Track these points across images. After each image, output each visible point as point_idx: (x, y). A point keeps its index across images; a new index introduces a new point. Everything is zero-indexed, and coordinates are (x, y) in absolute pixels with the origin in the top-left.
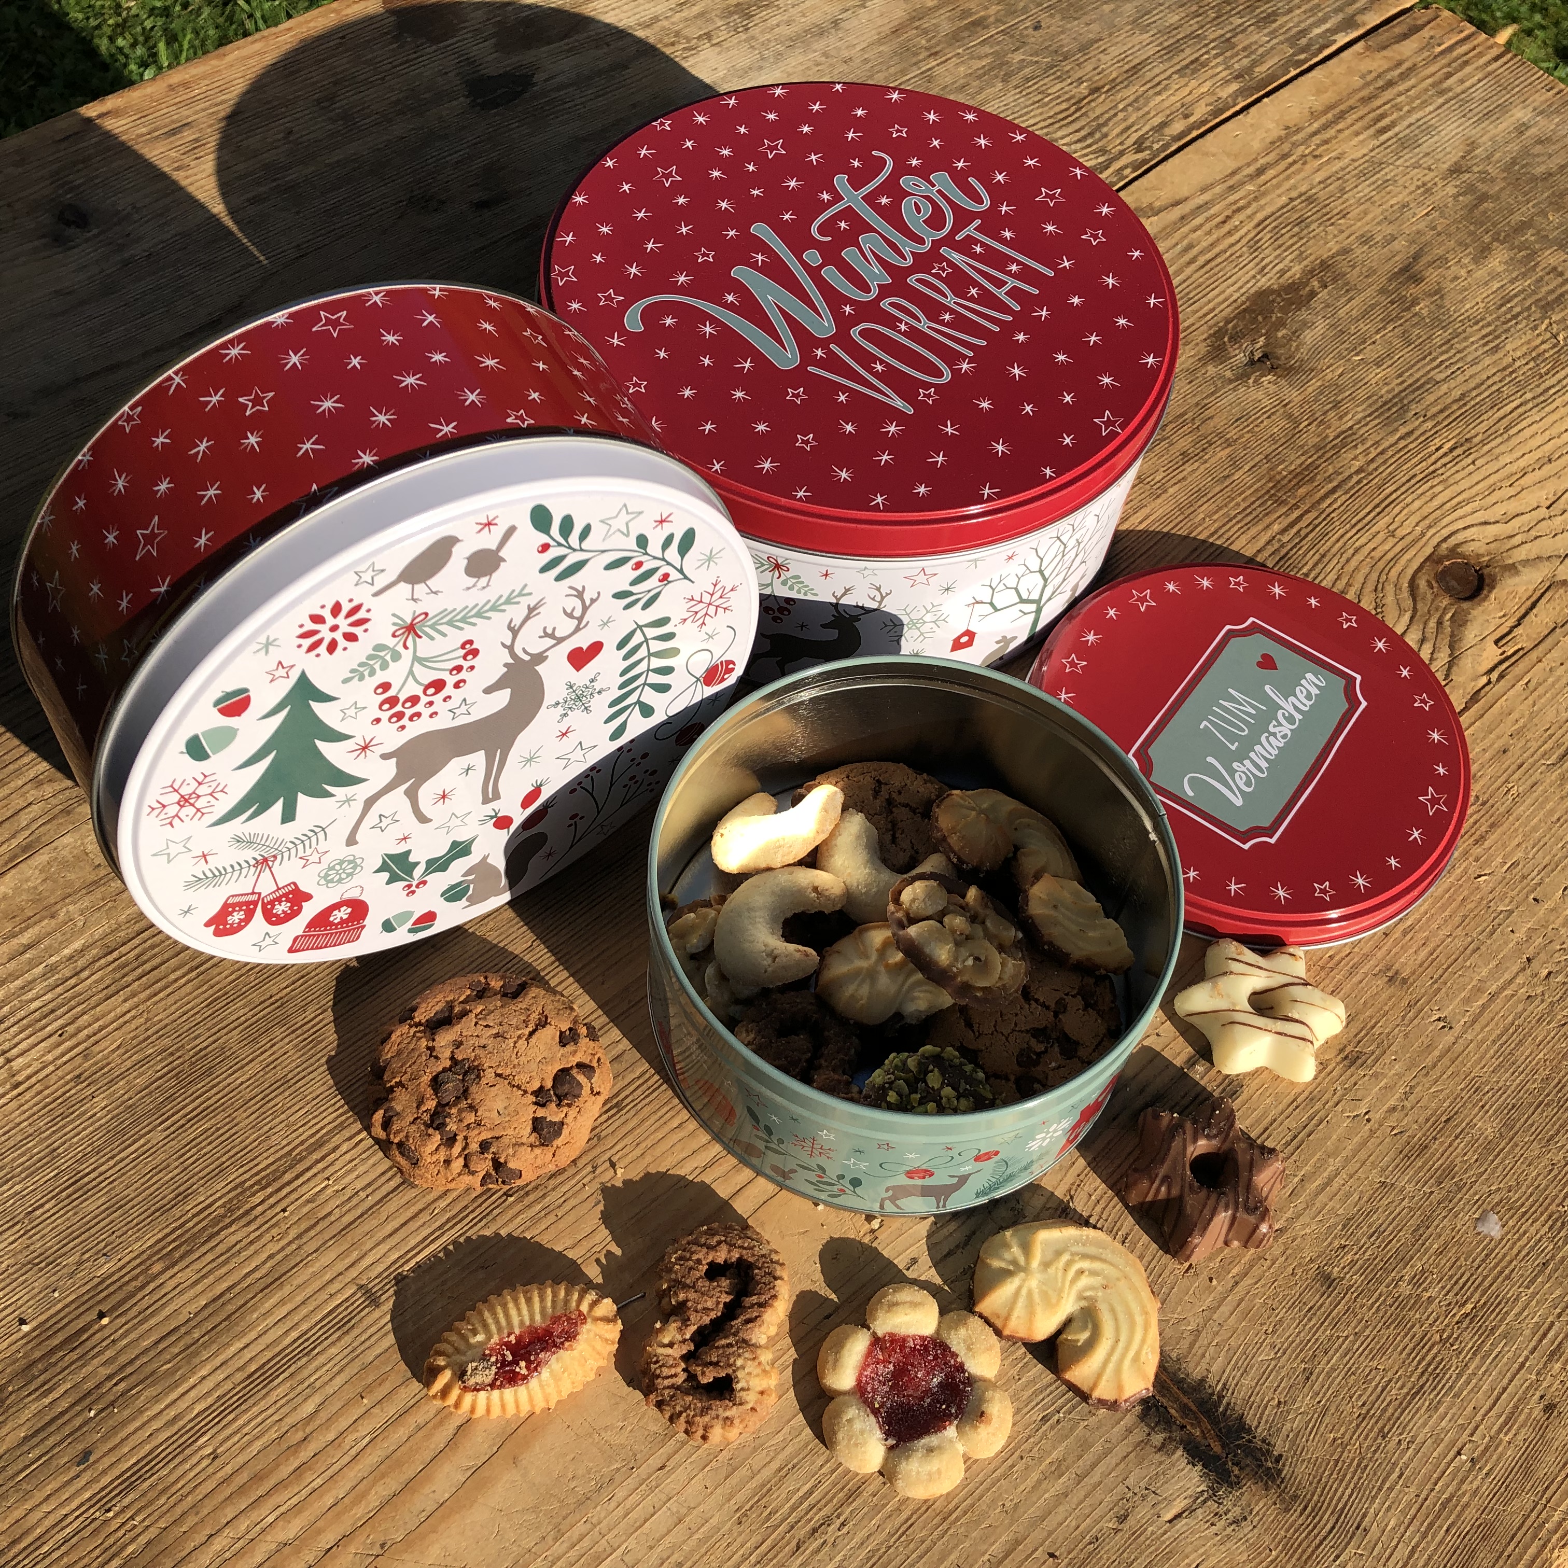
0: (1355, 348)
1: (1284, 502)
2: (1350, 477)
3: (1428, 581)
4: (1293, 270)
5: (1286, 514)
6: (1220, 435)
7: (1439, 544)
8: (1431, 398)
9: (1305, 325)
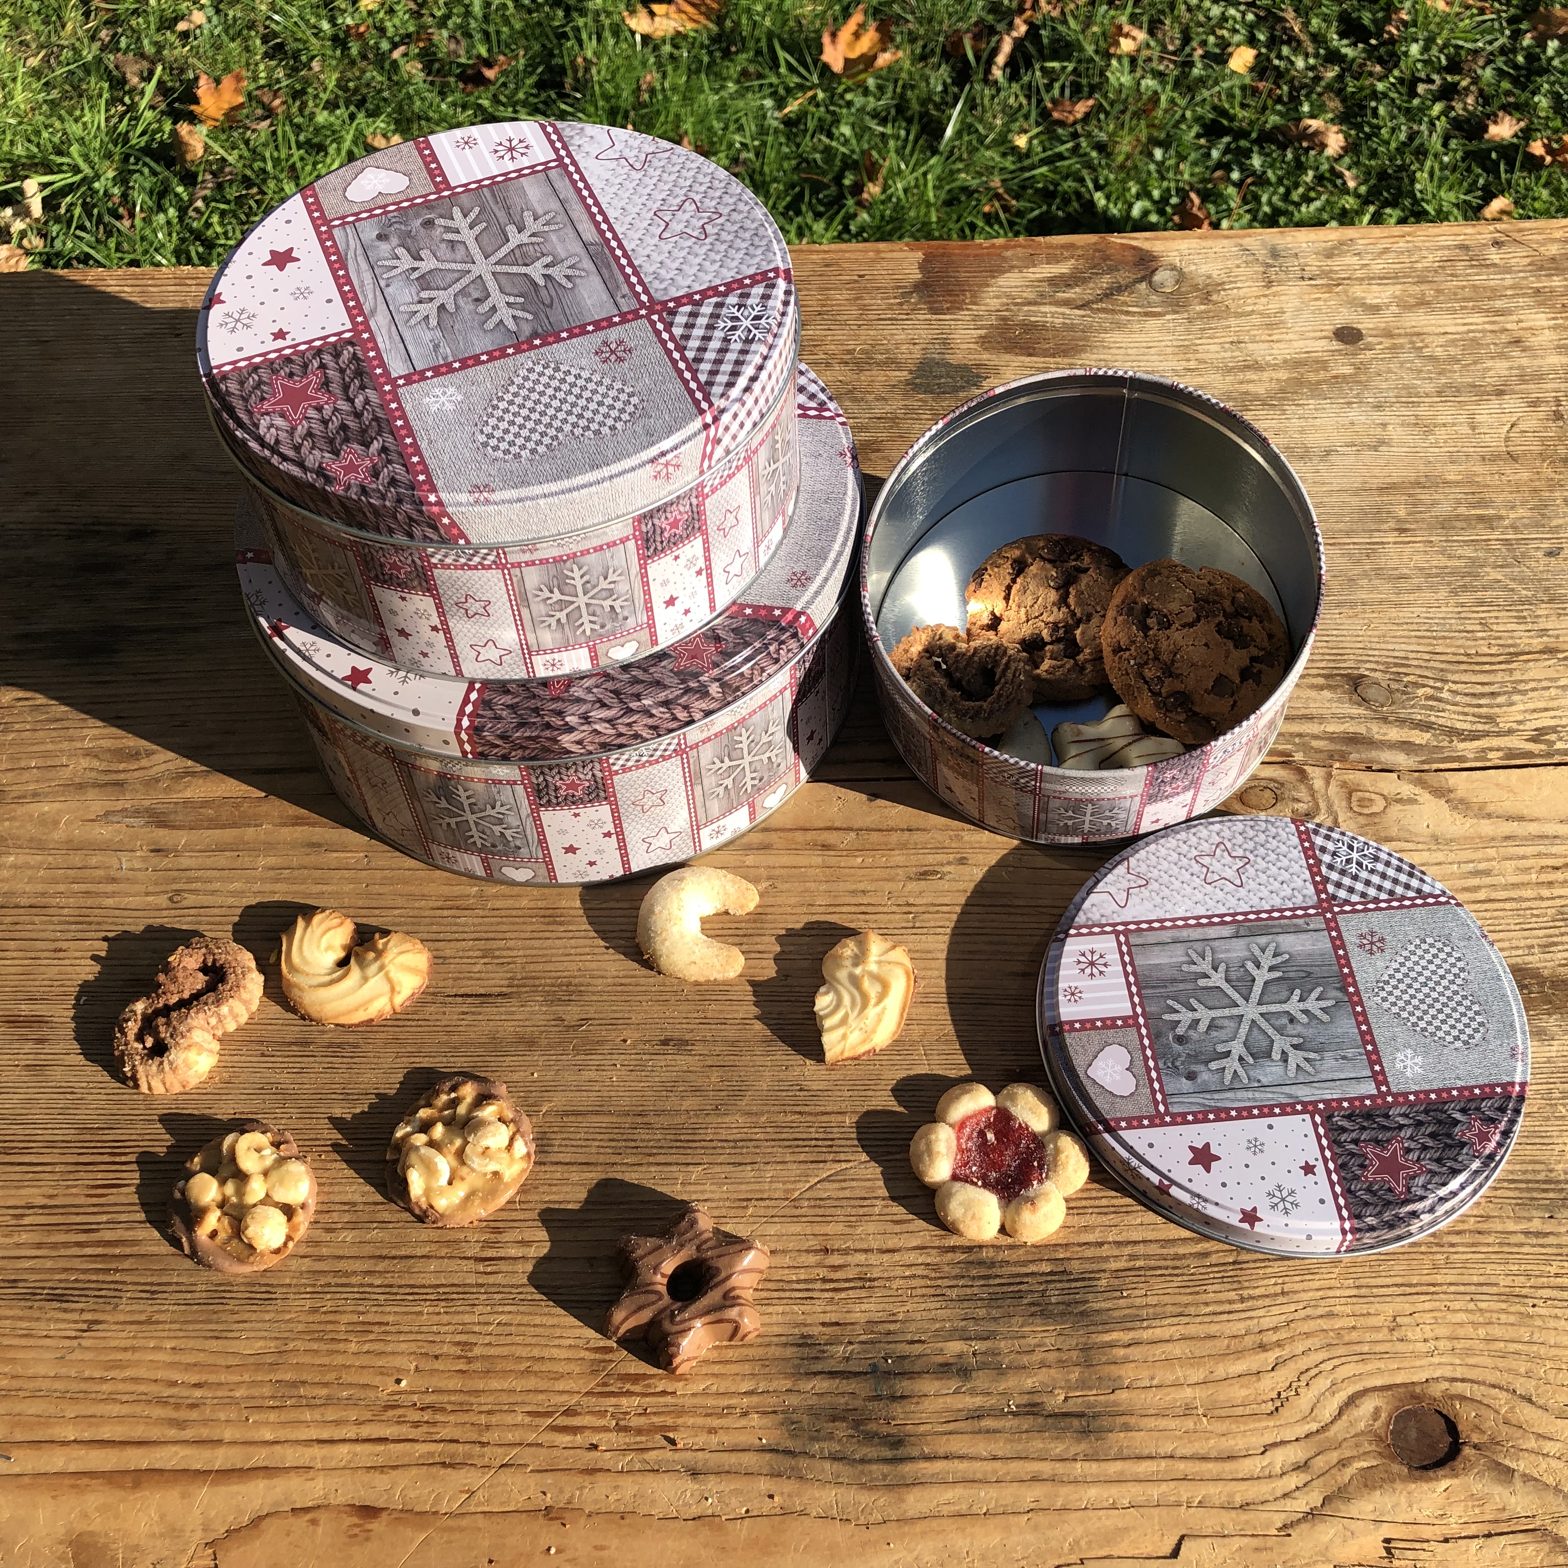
3: (1378, 1409)
7: (1437, 1380)
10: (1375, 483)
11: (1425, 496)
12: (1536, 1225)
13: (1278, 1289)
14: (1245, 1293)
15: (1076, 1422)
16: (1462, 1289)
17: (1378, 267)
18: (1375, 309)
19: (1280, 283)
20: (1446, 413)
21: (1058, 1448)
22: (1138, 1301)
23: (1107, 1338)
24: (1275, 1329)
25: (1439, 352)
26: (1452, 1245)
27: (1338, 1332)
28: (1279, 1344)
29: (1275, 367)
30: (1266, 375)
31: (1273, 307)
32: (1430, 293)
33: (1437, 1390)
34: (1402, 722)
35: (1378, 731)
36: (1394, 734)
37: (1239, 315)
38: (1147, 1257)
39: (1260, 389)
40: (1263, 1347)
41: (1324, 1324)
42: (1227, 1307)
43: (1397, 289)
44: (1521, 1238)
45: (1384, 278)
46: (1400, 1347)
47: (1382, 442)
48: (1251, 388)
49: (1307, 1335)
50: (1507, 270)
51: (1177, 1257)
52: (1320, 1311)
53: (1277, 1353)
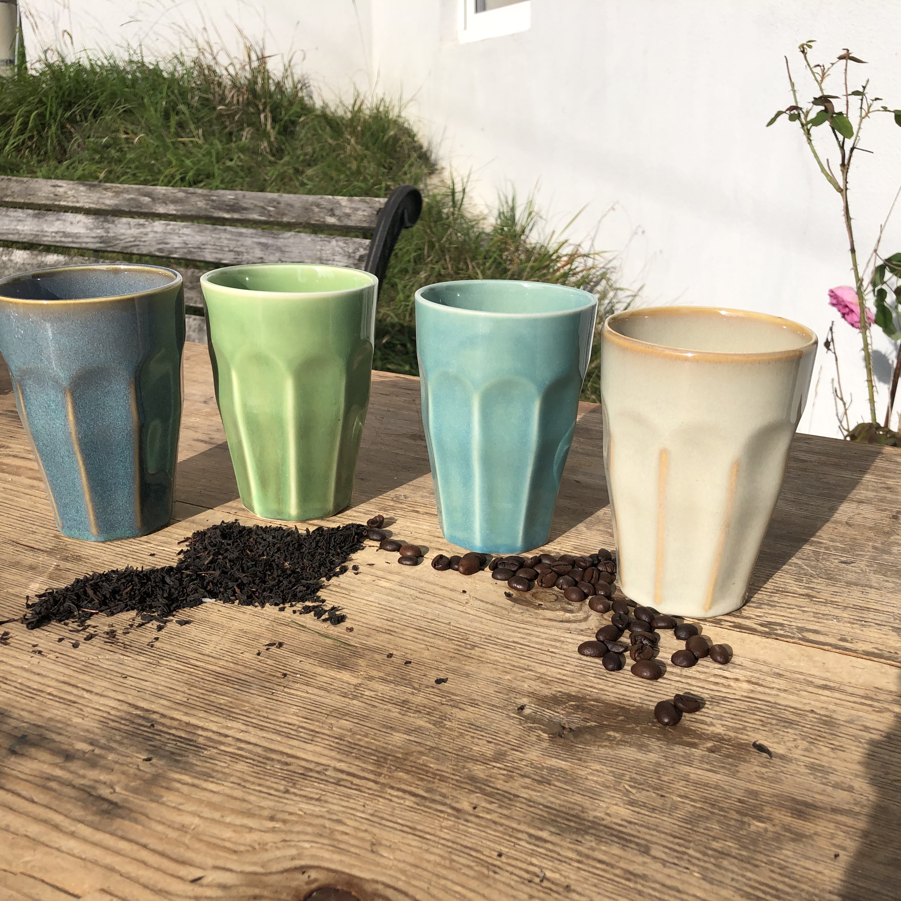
0: (642, 784)
1: (380, 766)
2: (444, 804)
3: (315, 880)
4: (711, 728)
5: (363, 770)
6: (444, 717)
7: (377, 882)
8: (616, 850)
9: (642, 747)
12: (544, 835)
13: (317, 797)
14: (292, 790)
15: (105, 806)
16: (450, 844)
21: (78, 813)
22: (217, 768)
23: (177, 776)
24: (291, 814)
26: (467, 821)
27: (332, 831)
28: (284, 822)
33: (369, 888)
38: (250, 752)
40: (272, 819)
41: (328, 824)
42: (272, 792)
44: (524, 836)
46: (370, 856)
49: (310, 824)
52: (335, 817)
53: (277, 825)
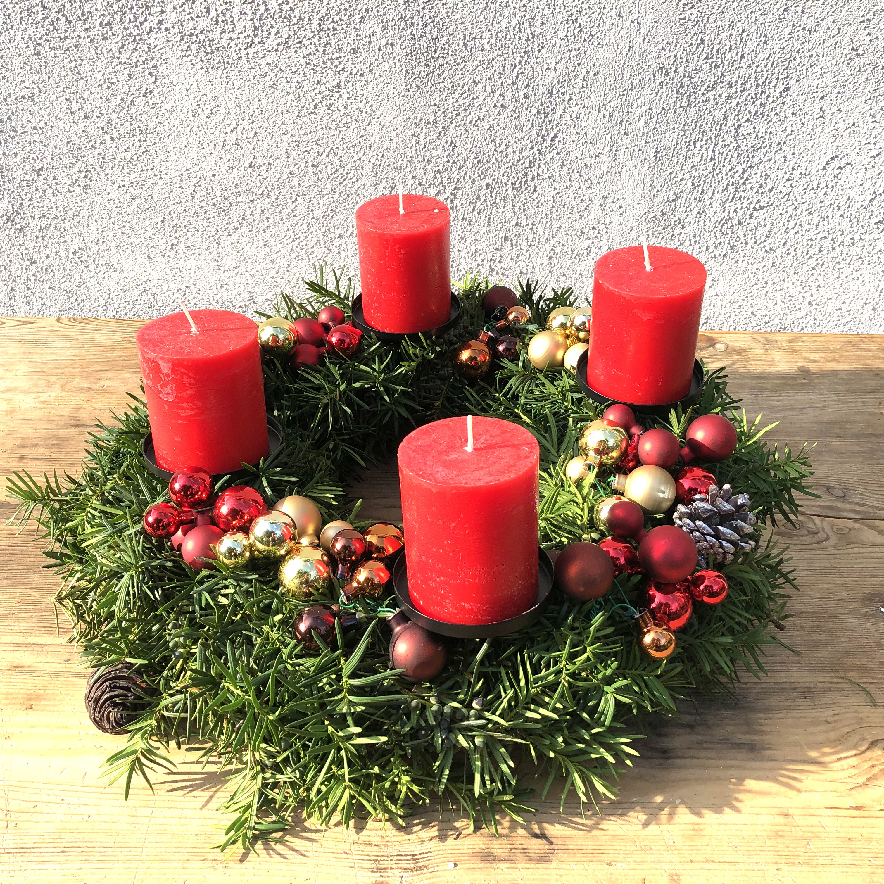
10: (825, 420)
11: (848, 426)
17: (813, 346)
18: (814, 361)
19: (771, 350)
20: (850, 398)
25: (844, 377)
29: (774, 379)
30: (770, 381)
31: (770, 358)
32: (837, 356)
34: (850, 503)
35: (840, 505)
36: (848, 506)
37: (754, 360)
39: (769, 386)
43: (823, 355)
45: (816, 351)
47: (825, 407)
48: (764, 385)
50: (869, 350)
51: (783, 689)
